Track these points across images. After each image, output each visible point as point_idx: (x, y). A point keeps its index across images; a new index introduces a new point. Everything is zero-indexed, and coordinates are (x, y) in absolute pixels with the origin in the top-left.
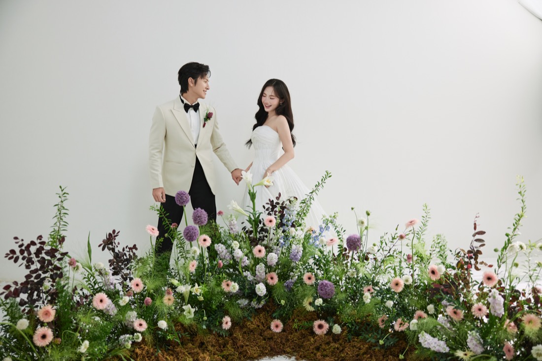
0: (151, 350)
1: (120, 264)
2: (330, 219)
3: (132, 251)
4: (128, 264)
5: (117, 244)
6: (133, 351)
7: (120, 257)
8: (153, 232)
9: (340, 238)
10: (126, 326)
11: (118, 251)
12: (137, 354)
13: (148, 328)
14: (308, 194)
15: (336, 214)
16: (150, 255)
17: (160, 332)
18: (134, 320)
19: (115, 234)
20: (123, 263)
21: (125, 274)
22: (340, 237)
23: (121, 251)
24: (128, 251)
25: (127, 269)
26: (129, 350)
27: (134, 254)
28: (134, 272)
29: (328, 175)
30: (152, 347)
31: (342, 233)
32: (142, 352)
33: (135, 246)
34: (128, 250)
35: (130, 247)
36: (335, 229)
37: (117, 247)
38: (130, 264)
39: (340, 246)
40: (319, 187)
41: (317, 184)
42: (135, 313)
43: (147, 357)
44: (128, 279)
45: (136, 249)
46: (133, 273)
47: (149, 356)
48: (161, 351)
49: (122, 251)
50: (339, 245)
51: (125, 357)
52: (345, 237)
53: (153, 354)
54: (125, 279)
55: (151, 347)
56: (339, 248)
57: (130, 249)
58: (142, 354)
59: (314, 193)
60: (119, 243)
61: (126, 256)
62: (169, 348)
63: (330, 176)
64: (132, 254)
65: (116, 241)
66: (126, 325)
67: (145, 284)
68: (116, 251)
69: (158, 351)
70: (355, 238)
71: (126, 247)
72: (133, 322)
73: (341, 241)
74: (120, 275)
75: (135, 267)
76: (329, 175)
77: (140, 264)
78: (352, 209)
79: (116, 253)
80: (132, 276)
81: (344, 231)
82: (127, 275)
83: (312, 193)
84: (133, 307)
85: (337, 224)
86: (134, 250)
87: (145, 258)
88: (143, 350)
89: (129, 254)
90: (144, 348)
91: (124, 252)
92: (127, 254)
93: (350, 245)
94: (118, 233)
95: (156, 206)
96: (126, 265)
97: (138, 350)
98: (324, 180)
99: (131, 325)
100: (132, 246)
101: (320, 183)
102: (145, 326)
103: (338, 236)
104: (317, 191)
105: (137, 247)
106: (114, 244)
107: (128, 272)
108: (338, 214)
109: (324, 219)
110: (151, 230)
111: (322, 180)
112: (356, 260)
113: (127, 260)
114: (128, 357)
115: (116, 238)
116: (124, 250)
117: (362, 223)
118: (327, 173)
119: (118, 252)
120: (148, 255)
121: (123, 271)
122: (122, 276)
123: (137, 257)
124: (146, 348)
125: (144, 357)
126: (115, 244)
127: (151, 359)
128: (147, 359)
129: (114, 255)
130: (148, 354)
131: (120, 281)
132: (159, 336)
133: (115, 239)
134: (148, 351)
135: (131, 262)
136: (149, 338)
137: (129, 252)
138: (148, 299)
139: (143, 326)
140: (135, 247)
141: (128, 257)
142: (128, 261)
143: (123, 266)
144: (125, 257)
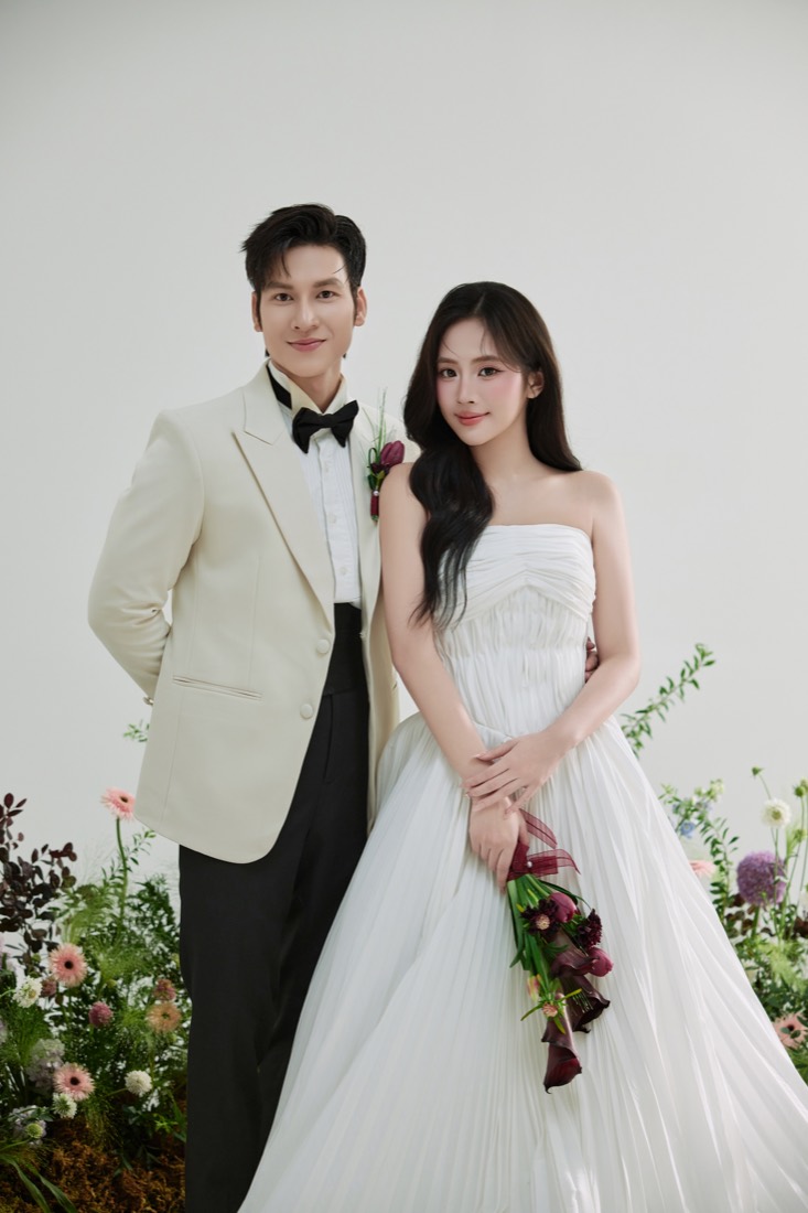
0: (103, 1160)
1: (23, 899)
2: (695, 800)
3: (60, 863)
4: (46, 900)
5: (15, 838)
6: (51, 1155)
7: (23, 880)
8: (123, 809)
9: (717, 863)
10: (31, 1083)
11: (19, 859)
12: (58, 1164)
13: (97, 1092)
14: (633, 715)
15: (716, 787)
16: (113, 877)
17: (132, 1108)
18: (56, 1065)
19: (13, 808)
20: (30, 897)
21: (35, 933)
22: (719, 857)
23: (27, 859)
24: (47, 862)
25: (44, 916)
26: (38, 1152)
27: (66, 871)
28: (62, 927)
29: (704, 657)
30: (105, 1150)
31: (725, 846)
32: (75, 1162)
33: (69, 847)
34: (48, 857)
35: (53, 849)
36: (704, 830)
37: (16, 846)
38: (53, 903)
39: (720, 888)
40: (674, 696)
41: (667, 686)
42: (58, 1047)
43: (89, 1178)
44: (45, 946)
45: (73, 857)
46: (59, 931)
47: (94, 1176)
48: (133, 1166)
49: (30, 861)
50: (714, 884)
51: (27, 1172)
52: (735, 859)
53: (106, 1170)
54: (36, 946)
55: (101, 1148)
56: (714, 892)
57: (55, 854)
58: (73, 1167)
59: (653, 715)
60: (21, 837)
61: (41, 877)
62: (156, 1159)
63: (709, 663)
64: (58, 871)
65: (14, 830)
66: (32, 1079)
67: (94, 963)
68: (13, 858)
69: (121, 1166)
70: (763, 863)
71: (44, 849)
72: (52, 1070)
73: (722, 869)
74: (21, 932)
75: (67, 911)
76: (707, 659)
77: (82, 905)
78: (755, 771)
79: (12, 864)
80: (55, 939)
81: (734, 839)
82: (40, 934)
83: (645, 712)
84: (54, 1031)
85: (710, 817)
86: (66, 861)
87: (100, 884)
88: (77, 1156)
89: (51, 873)
90: (82, 1151)
91: (36, 864)
92: (46, 869)
93: (748, 883)
94: (19, 805)
95: (144, 726)
96: (39, 904)
97: (62, 1153)
98: (692, 672)
99: (44, 1080)
100: (60, 848)
101: (677, 681)
102: (87, 1083)
103: (714, 853)
104: (662, 709)
105: (74, 850)
106: (6, 836)
107: (44, 925)
108: (723, 786)
109: (668, 797)
110: (115, 802)
111: (683, 673)
112: (772, 935)
113: (42, 888)
114: (33, 1170)
115: (13, 818)
116: (35, 857)
117: (777, 815)
118: (703, 655)
119: (17, 862)
120: (109, 875)
121: (28, 921)
122: (26, 936)
123: (74, 880)
124: (88, 1151)
125: (78, 1177)
126: (10, 837)
127: (101, 1186)
128: (87, 1183)
129: (6, 870)
130: (91, 1169)
131: (20, 953)
132: (131, 1122)
133: (10, 823)
134: (91, 1160)
135: (57, 896)
136: (96, 1123)
137: (51, 863)
138: (100, 1008)
139: (80, 1085)
140: (68, 851)
141: (47, 881)
142: (48, 891)
143: (30, 907)
144: (38, 881)
